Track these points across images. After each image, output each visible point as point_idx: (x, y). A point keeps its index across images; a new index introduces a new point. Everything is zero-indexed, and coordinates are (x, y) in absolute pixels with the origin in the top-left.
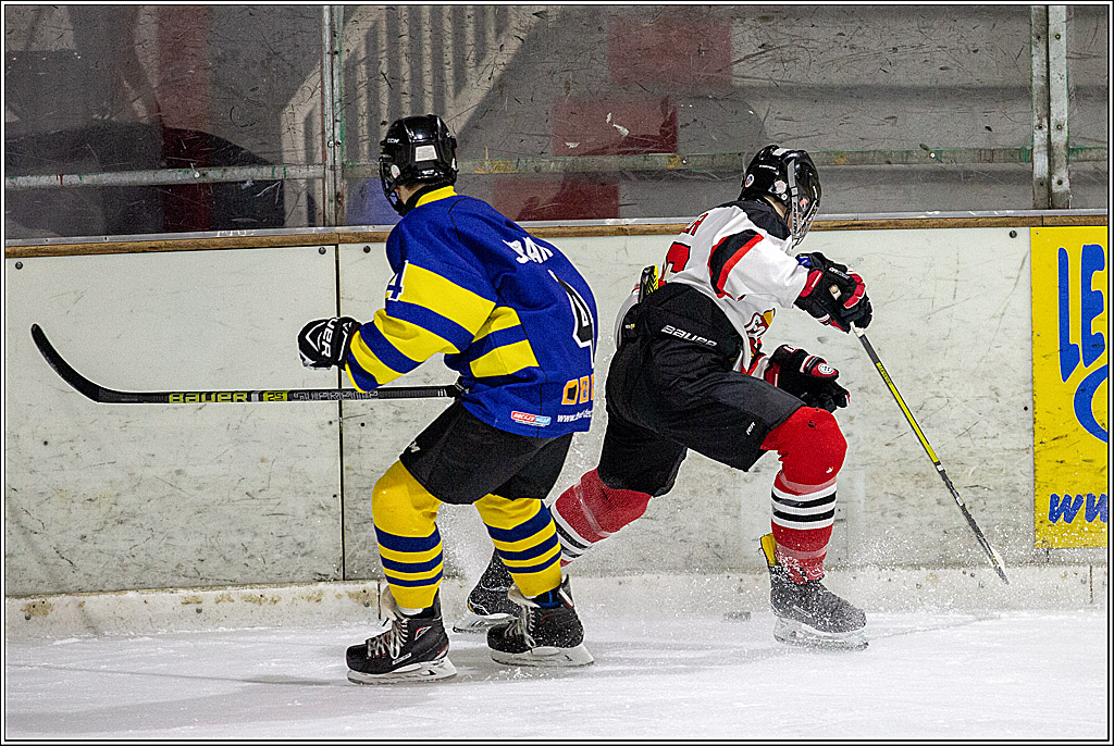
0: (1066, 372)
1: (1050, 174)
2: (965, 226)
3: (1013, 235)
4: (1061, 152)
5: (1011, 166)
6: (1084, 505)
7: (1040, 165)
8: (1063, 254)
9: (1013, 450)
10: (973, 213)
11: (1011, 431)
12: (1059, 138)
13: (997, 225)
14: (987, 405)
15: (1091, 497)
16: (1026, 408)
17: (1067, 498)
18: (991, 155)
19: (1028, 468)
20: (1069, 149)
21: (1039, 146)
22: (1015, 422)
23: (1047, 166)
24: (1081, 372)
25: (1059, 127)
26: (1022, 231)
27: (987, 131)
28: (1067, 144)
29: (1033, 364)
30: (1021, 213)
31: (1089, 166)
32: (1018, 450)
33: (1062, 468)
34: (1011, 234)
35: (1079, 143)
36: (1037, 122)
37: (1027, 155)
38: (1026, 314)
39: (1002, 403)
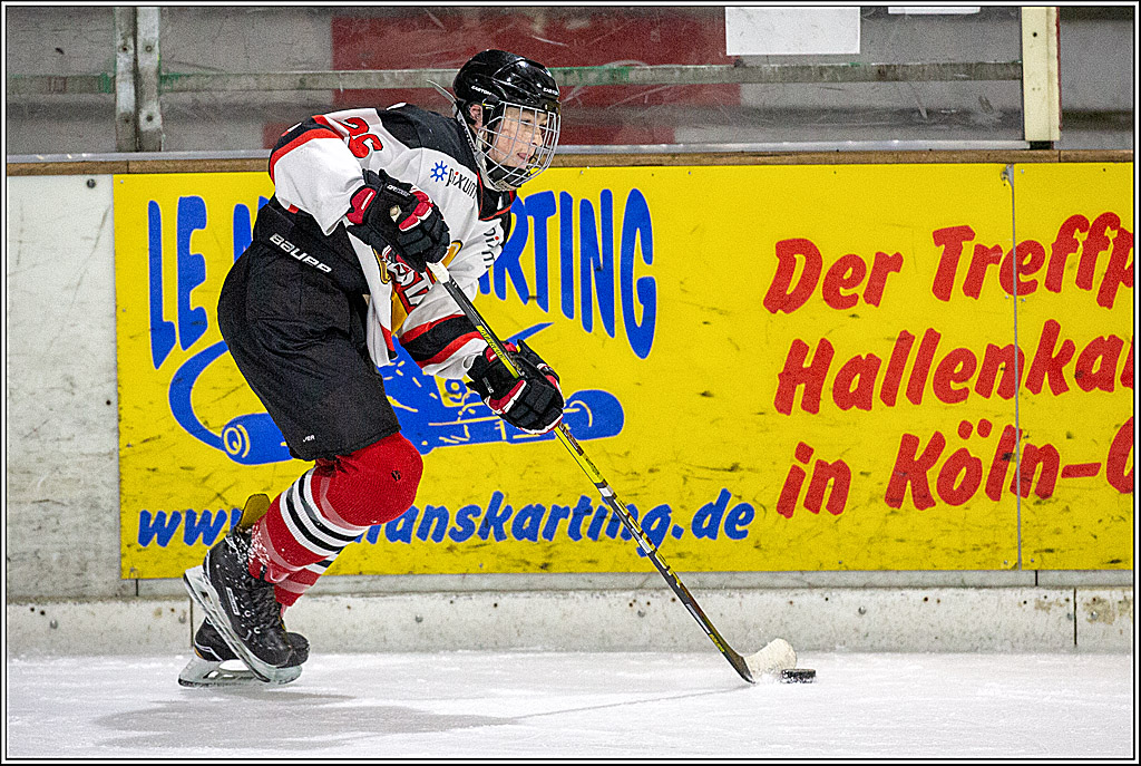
0: (159, 356)
1: (138, 108)
2: (31, 173)
3: (91, 185)
4: (150, 79)
5: (89, 98)
6: (182, 525)
7: (125, 96)
8: (153, 208)
9: (92, 455)
10: (41, 157)
11: (89, 430)
12: (149, 63)
13: (71, 172)
14: (60, 398)
15: (191, 515)
16: (108, 403)
17: (162, 515)
18: (62, 84)
19: (111, 478)
20: (161, 77)
21: (123, 73)
22: (95, 419)
23: (133, 98)
24: (178, 357)
25: (149, 49)
26: (103, 181)
27: (58, 54)
28: (159, 71)
29: (117, 347)
30: (101, 157)
31: (186, 98)
32: (99, 455)
33: (155, 478)
34: (88, 183)
35: (173, 69)
36: (120, 42)
37: (109, 85)
38: (108, 283)
39: (79, 396)
